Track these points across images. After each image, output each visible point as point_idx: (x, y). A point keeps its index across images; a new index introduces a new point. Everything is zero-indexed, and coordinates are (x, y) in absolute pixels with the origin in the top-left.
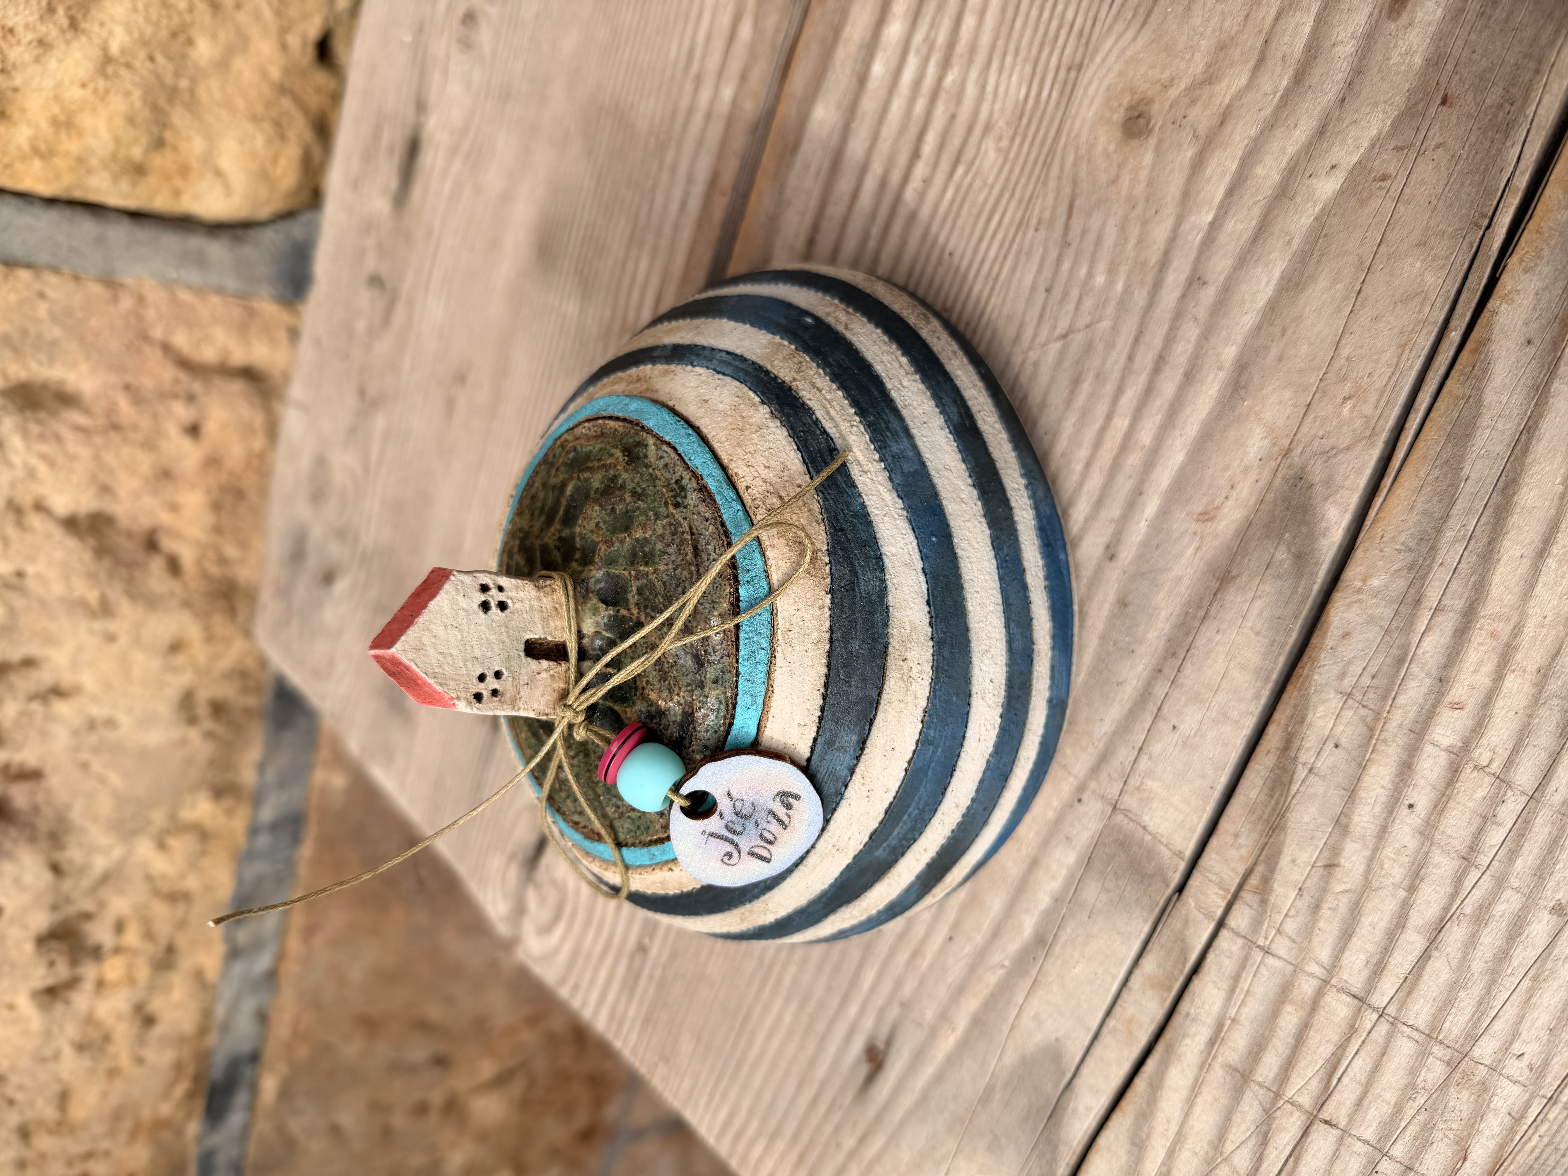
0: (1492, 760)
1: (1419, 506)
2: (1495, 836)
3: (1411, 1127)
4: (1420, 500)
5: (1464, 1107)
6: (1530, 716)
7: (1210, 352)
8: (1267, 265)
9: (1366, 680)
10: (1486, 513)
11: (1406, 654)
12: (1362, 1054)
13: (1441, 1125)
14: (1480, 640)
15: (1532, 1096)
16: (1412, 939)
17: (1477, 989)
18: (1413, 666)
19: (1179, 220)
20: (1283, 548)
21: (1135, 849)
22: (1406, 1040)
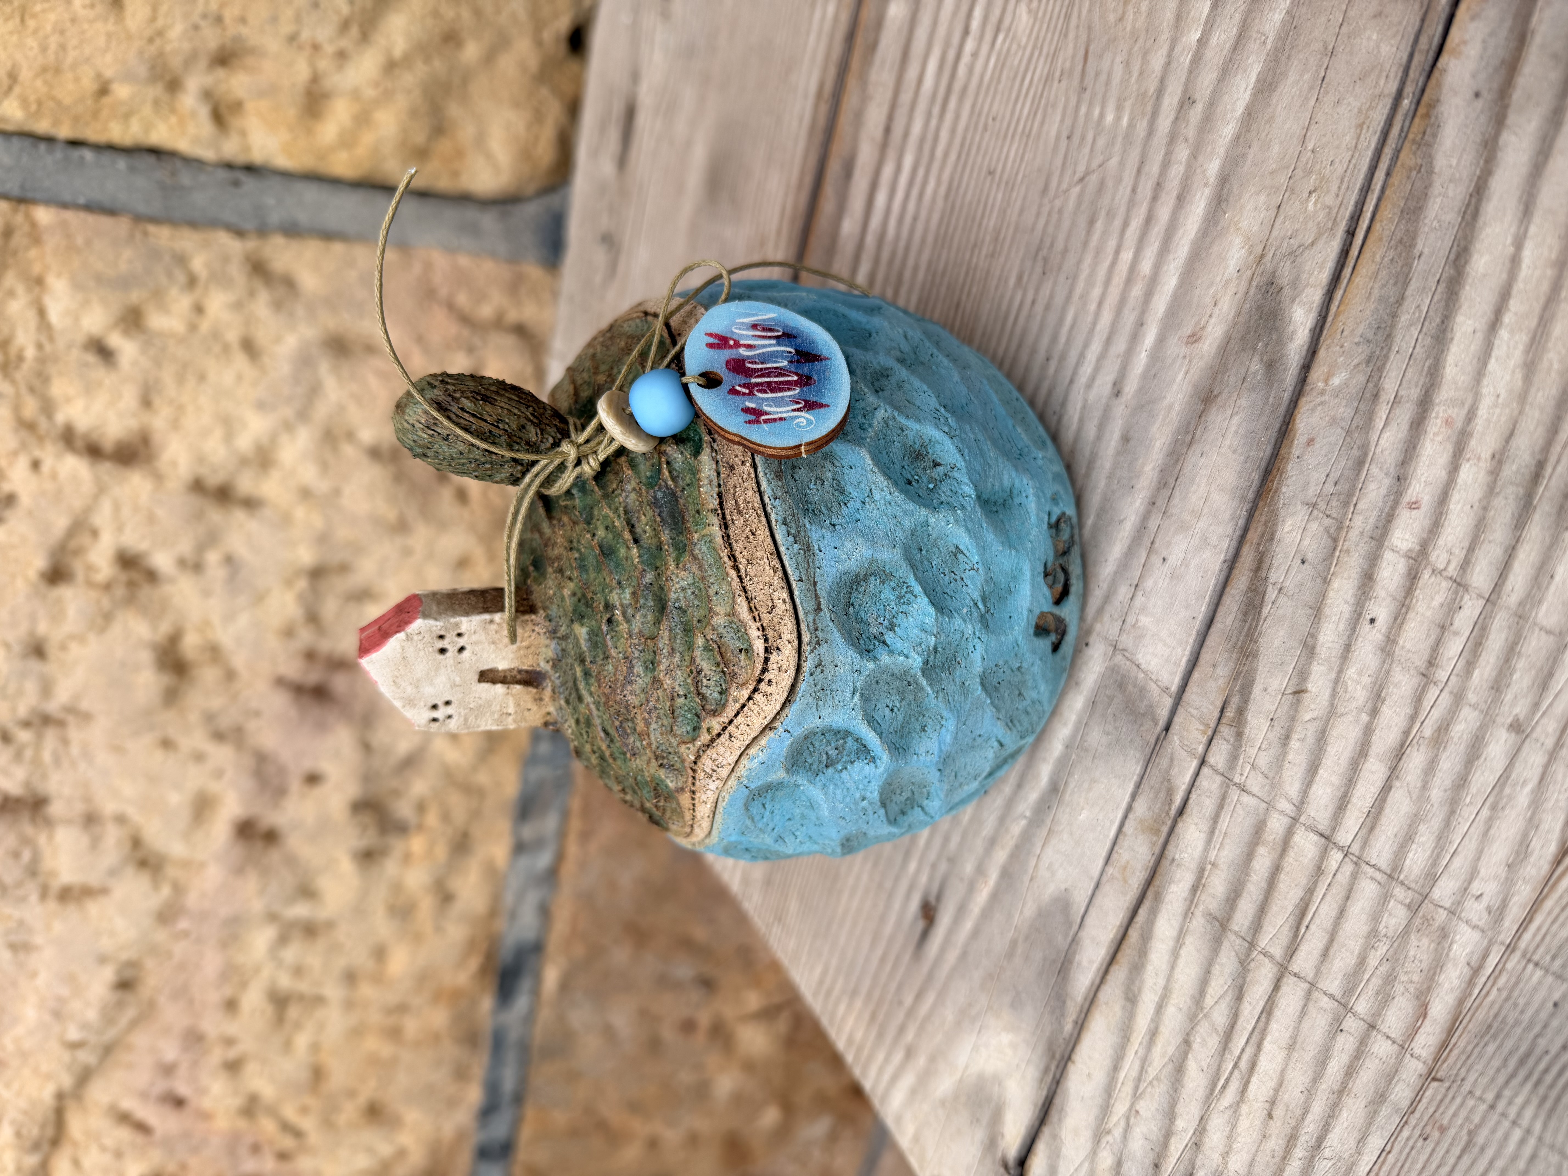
0: (1449, 562)
1: (1376, 293)
2: (1454, 647)
3: (1373, 980)
4: (1376, 286)
5: (1425, 957)
6: (1485, 509)
7: (1198, 171)
8: (1245, 71)
9: (1330, 488)
10: (1439, 290)
11: (1365, 454)
12: (1328, 898)
13: (1403, 978)
14: (1435, 429)
15: (1491, 943)
16: (1374, 768)
17: (1436, 822)
18: (1373, 466)
19: (1173, 43)
20: (1256, 358)
21: (1130, 687)
22: (1369, 881)
